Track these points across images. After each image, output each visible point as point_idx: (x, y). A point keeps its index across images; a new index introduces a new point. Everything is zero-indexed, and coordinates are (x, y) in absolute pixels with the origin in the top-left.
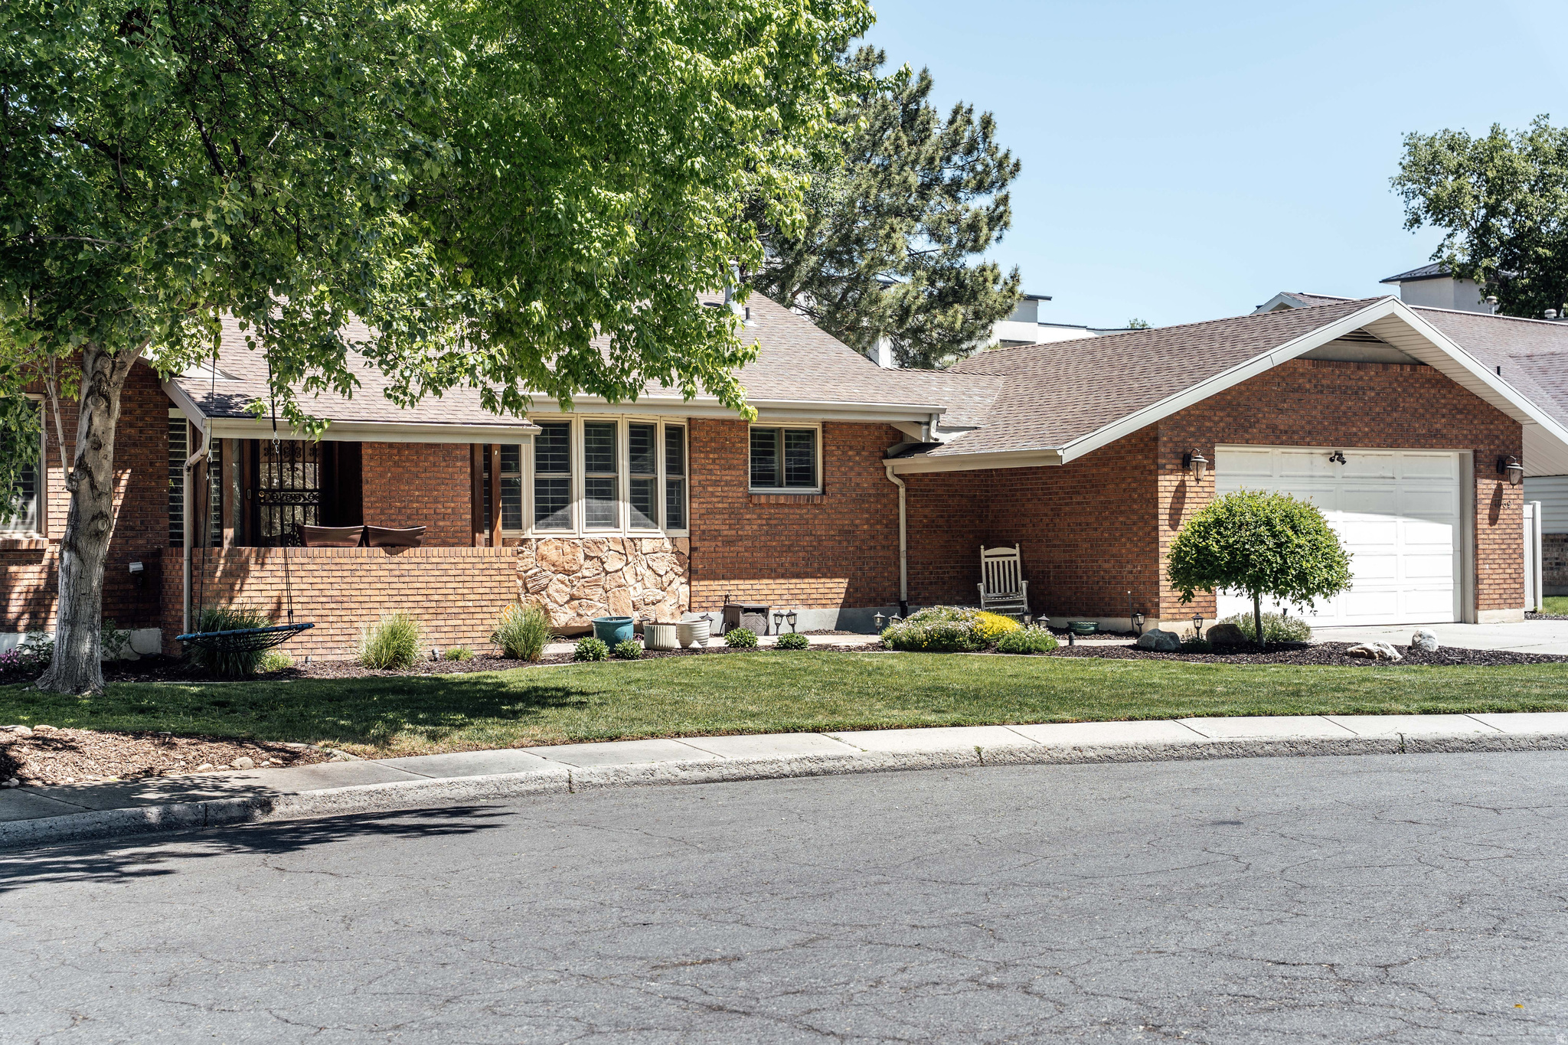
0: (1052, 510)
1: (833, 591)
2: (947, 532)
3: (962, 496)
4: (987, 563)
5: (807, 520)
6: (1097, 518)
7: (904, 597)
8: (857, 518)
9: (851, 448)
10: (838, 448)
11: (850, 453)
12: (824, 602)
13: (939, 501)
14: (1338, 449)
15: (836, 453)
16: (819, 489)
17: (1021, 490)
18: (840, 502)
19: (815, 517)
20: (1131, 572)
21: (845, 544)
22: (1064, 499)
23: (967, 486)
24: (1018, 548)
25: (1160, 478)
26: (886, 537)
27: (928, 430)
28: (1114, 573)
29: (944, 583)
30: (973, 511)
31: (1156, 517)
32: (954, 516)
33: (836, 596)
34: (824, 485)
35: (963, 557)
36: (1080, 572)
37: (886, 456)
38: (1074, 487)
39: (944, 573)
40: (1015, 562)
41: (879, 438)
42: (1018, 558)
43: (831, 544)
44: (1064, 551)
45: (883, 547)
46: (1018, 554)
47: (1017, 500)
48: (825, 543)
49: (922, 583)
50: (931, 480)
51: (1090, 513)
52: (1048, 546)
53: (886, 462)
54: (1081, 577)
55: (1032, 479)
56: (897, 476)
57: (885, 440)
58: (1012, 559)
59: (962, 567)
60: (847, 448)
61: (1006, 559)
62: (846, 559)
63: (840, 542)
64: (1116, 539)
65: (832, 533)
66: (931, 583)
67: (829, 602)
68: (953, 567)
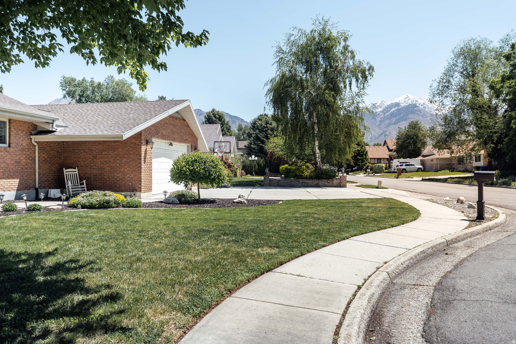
0: (93, 156)
1: (13, 185)
2: (50, 163)
3: (54, 150)
4: (66, 174)
5: (4, 157)
6: (114, 160)
7: (37, 186)
8: (22, 157)
9: (20, 130)
10: (15, 129)
11: (19, 132)
12: (9, 189)
13: (48, 152)
14: (171, 142)
15: (14, 131)
16: (7, 145)
17: (78, 149)
18: (15, 151)
19: (7, 156)
20: (129, 177)
21: (17, 166)
22: (98, 153)
23: (56, 147)
24: (77, 169)
25: (142, 147)
26: (31, 164)
27: (53, 126)
28: (121, 177)
29: (49, 181)
30: (58, 156)
31: (140, 159)
32: (52, 158)
33: (14, 187)
34: (9, 144)
35: (55, 172)
36: (105, 177)
37: (32, 135)
38: (103, 149)
39: (49, 177)
40: (76, 174)
41: (29, 127)
42: (77, 172)
43: (12, 166)
44: (98, 170)
45: (30, 168)
46: (77, 171)
47: (76, 153)
48: (10, 166)
49: (42, 181)
50: (45, 144)
51: (111, 158)
52: (90, 169)
53: (32, 137)
54: (106, 179)
55: (83, 146)
56: (36, 142)
57: (31, 128)
58: (75, 173)
59: (54, 176)
60: (18, 130)
61: (73, 173)
62: (17, 172)
63: (15, 166)
64: (122, 167)
65: (13, 162)
66: (45, 181)
67: (11, 189)
68: (52, 176)
